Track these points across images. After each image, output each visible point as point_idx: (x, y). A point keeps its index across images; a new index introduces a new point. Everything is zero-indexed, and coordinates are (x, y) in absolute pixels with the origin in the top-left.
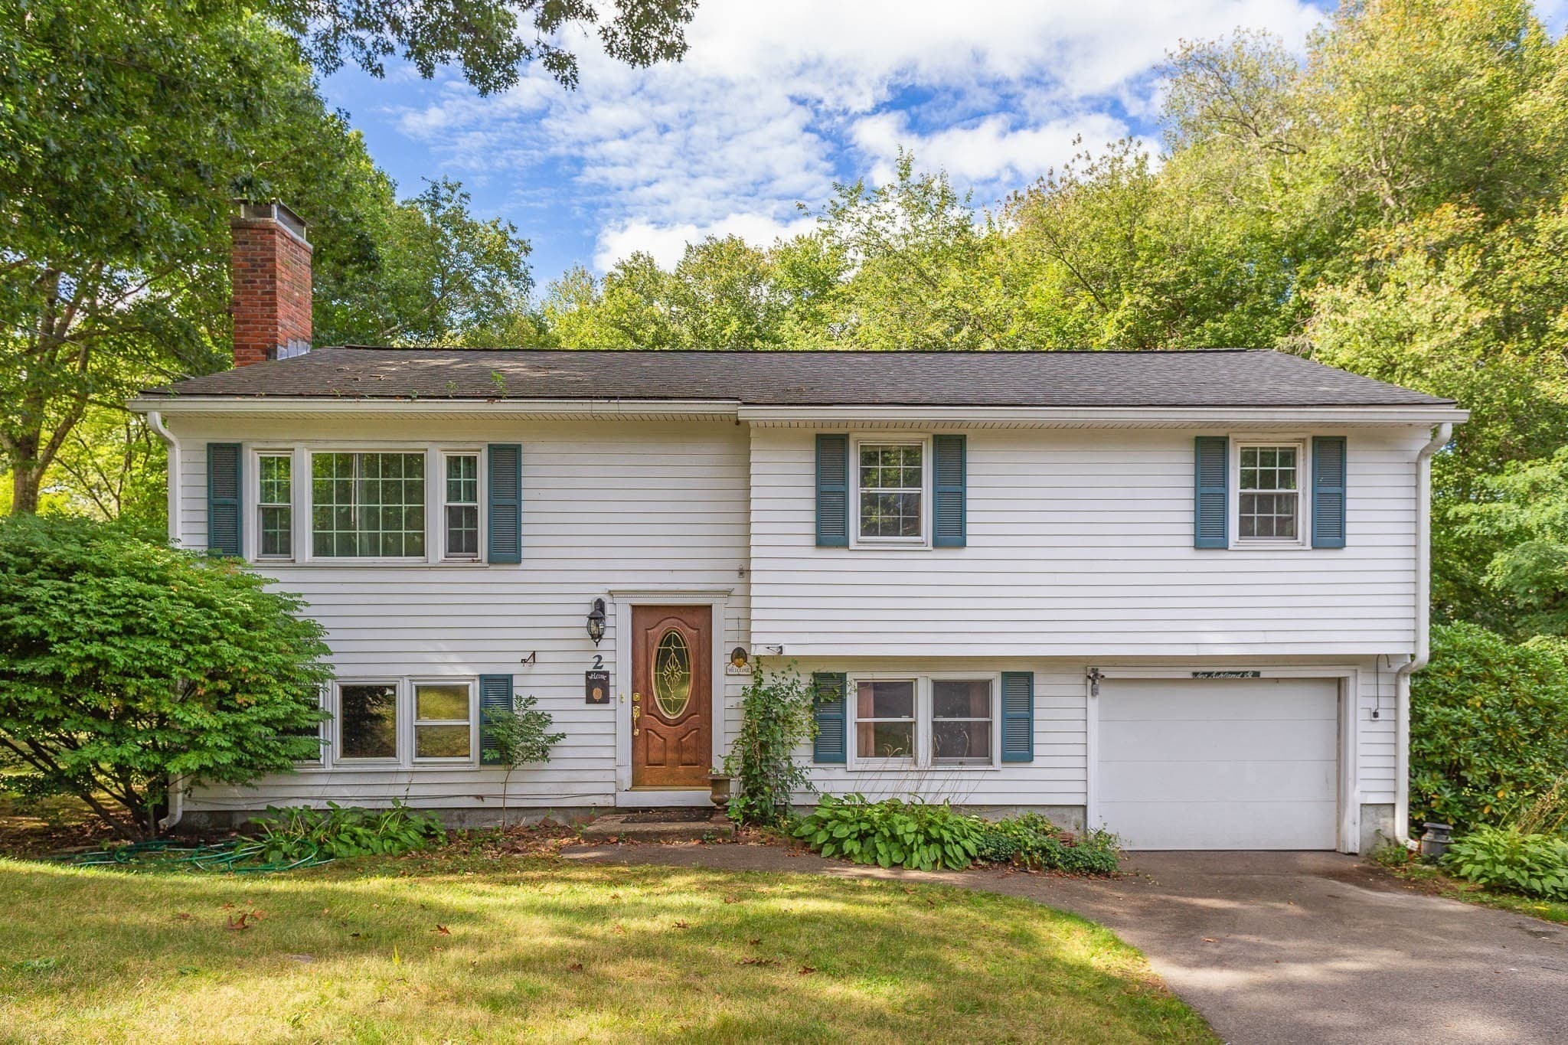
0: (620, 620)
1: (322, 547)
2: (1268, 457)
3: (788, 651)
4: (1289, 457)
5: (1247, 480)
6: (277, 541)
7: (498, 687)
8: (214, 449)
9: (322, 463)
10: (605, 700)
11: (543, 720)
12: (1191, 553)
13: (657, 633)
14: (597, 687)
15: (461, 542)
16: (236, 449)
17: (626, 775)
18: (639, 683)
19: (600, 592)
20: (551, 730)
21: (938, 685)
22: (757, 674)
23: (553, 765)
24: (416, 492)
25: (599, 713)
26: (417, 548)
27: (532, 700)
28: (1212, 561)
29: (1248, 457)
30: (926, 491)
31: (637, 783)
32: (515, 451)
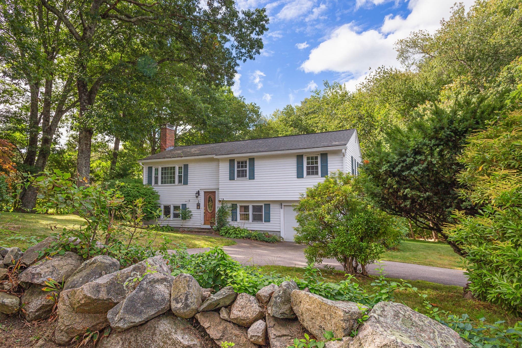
0: (202, 194)
1: (162, 183)
2: (312, 158)
3: (225, 199)
4: (316, 158)
5: (308, 163)
6: (156, 182)
7: (184, 206)
8: (149, 167)
9: (162, 168)
10: (199, 208)
11: (190, 212)
12: (297, 179)
13: (208, 196)
14: (198, 205)
15: (180, 181)
16: (151, 167)
17: (203, 222)
18: (205, 206)
19: (198, 189)
20: (190, 214)
21: (253, 206)
22: (222, 204)
23: (191, 220)
24: (174, 173)
25: (198, 211)
26: (174, 183)
27: (188, 208)
28: (301, 180)
29: (308, 158)
30: (248, 169)
31: (205, 224)
32: (187, 165)
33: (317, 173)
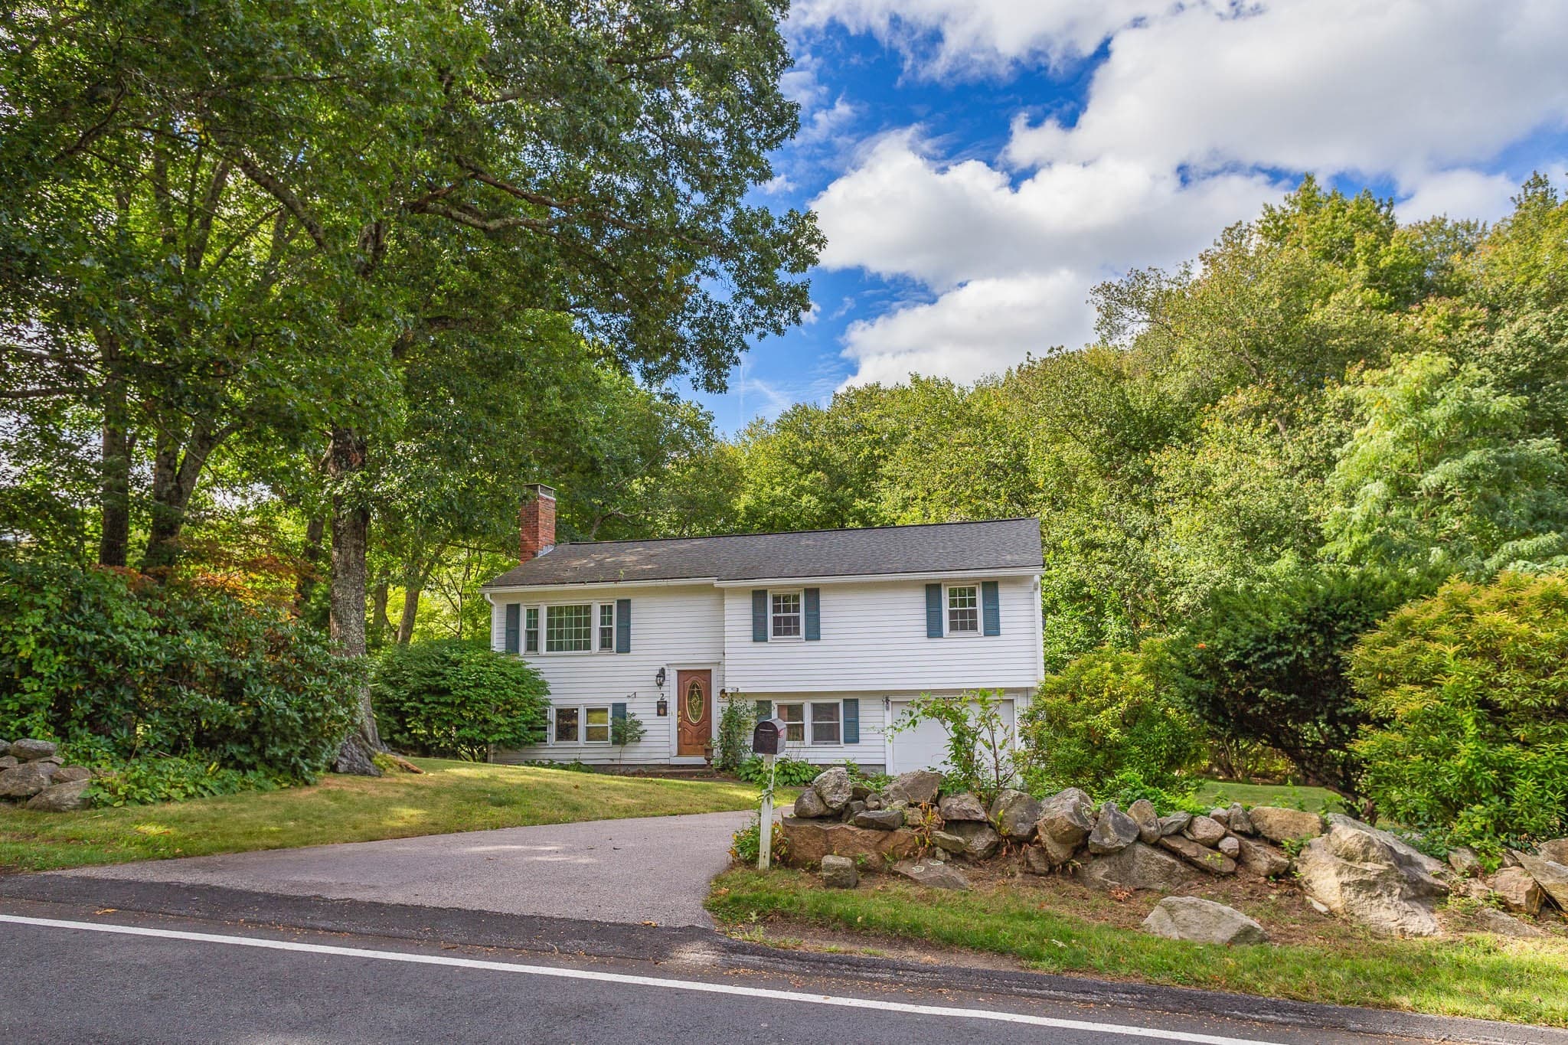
0: (672, 677)
1: (550, 648)
2: (962, 592)
3: (741, 690)
4: (973, 592)
5: (953, 603)
6: (533, 646)
7: (620, 709)
8: (509, 606)
9: (550, 611)
10: (665, 714)
11: (639, 723)
12: (926, 640)
13: (688, 683)
14: (662, 708)
15: (606, 644)
16: (517, 606)
17: (675, 749)
18: (681, 706)
19: (663, 665)
20: (641, 729)
21: (814, 706)
22: (731, 701)
23: (640, 744)
24: (588, 622)
25: (662, 720)
26: (588, 646)
27: (634, 715)
28: (937, 642)
29: (953, 593)
30: (802, 615)
31: (680, 754)
32: (628, 601)
33: (974, 627)
